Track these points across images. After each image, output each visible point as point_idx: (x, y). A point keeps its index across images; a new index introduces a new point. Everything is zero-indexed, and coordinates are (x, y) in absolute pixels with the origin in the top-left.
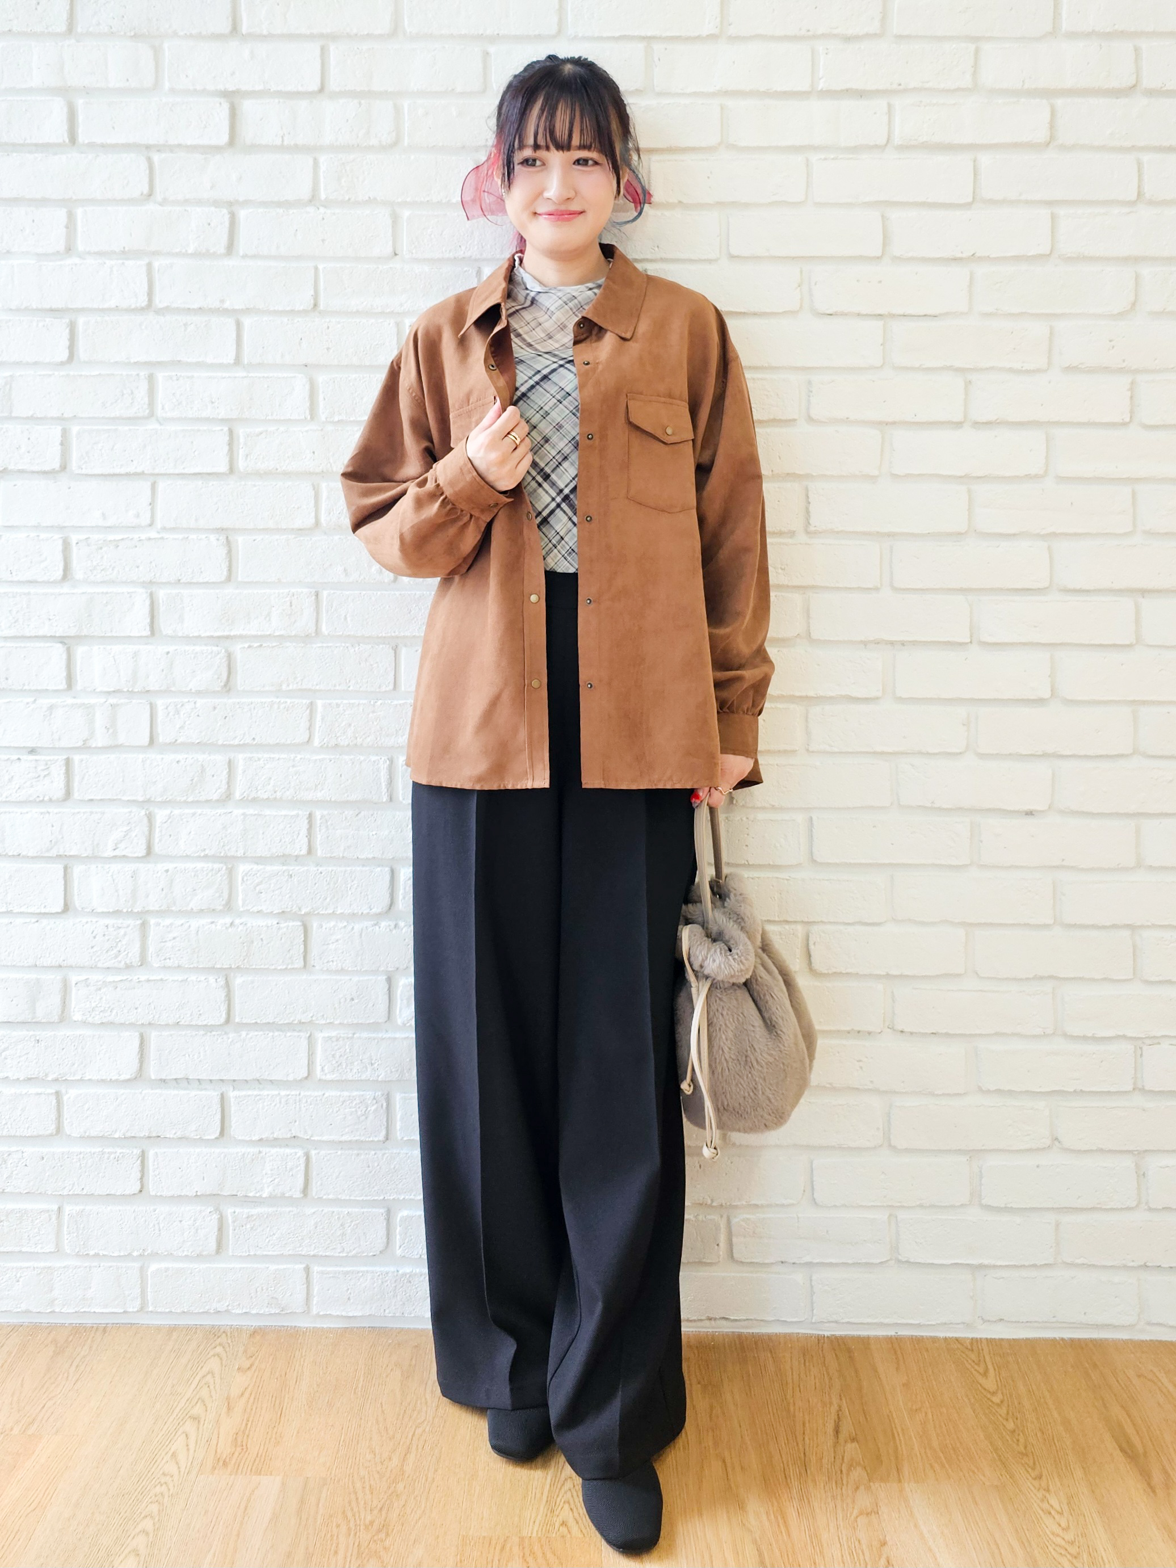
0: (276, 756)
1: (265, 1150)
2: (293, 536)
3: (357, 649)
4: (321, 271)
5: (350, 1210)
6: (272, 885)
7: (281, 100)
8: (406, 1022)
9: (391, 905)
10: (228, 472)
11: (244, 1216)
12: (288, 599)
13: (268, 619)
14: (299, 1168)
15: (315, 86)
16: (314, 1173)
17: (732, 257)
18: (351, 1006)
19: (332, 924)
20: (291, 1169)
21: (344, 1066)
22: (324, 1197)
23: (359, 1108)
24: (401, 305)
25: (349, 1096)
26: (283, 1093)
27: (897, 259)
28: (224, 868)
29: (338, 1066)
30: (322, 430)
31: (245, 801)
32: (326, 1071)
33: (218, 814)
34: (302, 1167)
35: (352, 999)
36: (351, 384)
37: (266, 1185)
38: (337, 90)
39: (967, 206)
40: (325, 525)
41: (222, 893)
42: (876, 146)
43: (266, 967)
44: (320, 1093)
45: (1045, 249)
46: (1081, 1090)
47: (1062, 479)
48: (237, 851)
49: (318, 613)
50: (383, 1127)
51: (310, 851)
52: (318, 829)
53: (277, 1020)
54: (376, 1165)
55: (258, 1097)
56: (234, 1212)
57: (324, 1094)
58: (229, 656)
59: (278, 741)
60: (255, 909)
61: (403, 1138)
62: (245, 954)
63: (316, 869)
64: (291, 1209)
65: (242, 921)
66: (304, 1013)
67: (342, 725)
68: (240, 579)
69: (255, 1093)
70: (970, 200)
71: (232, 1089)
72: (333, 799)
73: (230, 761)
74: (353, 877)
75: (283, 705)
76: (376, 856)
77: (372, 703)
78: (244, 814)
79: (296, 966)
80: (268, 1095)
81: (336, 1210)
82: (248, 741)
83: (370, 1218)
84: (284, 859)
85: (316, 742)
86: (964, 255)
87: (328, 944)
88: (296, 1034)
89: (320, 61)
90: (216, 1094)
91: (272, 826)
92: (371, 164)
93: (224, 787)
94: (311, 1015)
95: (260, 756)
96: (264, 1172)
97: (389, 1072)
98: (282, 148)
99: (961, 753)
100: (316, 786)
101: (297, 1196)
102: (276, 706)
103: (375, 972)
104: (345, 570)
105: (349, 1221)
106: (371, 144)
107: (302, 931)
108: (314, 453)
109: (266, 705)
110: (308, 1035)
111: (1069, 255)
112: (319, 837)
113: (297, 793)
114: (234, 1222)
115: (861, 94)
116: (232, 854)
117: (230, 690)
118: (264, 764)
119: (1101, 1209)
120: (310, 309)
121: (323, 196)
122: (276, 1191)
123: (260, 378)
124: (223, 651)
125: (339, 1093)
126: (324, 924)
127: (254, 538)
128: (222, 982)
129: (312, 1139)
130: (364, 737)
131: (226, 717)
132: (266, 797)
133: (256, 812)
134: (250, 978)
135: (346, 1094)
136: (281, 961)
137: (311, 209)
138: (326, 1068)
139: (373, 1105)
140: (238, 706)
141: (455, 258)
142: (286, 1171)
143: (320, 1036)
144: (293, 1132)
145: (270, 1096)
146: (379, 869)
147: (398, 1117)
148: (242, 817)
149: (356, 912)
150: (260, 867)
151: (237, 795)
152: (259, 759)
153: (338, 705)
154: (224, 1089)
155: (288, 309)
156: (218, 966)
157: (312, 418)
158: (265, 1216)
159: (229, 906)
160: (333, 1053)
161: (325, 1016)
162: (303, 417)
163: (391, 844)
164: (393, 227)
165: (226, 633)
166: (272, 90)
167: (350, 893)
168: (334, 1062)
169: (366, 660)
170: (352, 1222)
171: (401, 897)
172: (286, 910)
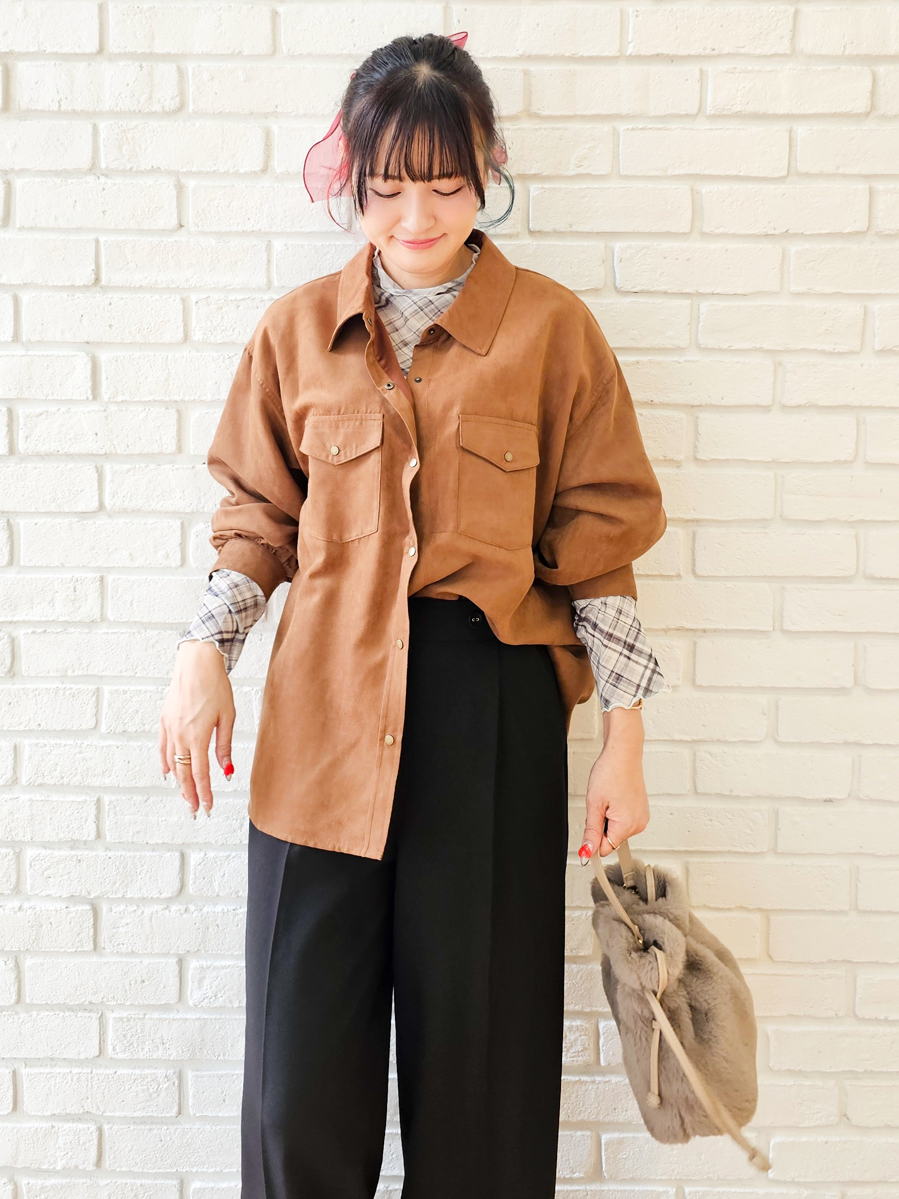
0: (63, 742)
1: (57, 1125)
2: (76, 520)
3: (143, 635)
4: (102, 244)
5: (143, 1182)
6: (61, 870)
7: (57, 63)
8: (197, 1004)
9: (181, 889)
10: (7, 454)
11: (38, 1188)
12: (71, 584)
13: (51, 604)
14: (92, 1143)
15: (93, 48)
16: (107, 1147)
17: (531, 233)
18: (142, 988)
19: (122, 907)
20: (84, 1143)
21: (135, 1046)
22: (117, 1170)
23: (151, 1085)
24: (187, 281)
25: (141, 1075)
26: (75, 1071)
27: (704, 235)
28: (11, 853)
29: (130, 1046)
30: (105, 410)
31: (32, 787)
32: (118, 1051)
33: (4, 800)
34: (95, 1141)
35: (143, 981)
36: (135, 363)
37: (59, 1159)
38: (117, 52)
39: (781, 179)
40: (109, 509)
41: (10, 877)
42: (687, 116)
43: (55, 950)
44: (112, 1071)
45: (862, 226)
46: (871, 1071)
47: (870, 465)
48: (24, 836)
49: (103, 598)
50: (175, 1104)
51: (99, 835)
52: (106, 816)
53: (67, 1001)
54: (169, 1139)
55: (49, 1075)
56: (29, 1184)
57: (116, 1072)
58: (13, 641)
59: (64, 728)
60: (44, 893)
61: (195, 1114)
62: (34, 938)
63: (104, 854)
64: (84, 1180)
65: (32, 904)
66: (95, 994)
67: (129, 712)
68: (22, 564)
69: (47, 1070)
70: (784, 173)
71: (24, 1065)
72: (121, 786)
73: (15, 747)
74: (143, 862)
75: (69, 691)
76: (165, 842)
77: (160, 690)
78: (31, 800)
79: (85, 949)
80: (59, 1073)
81: (129, 1181)
82: (34, 726)
83: (163, 1189)
84: (73, 844)
85: (103, 728)
86: (777, 232)
87: (118, 927)
88: (87, 1014)
89: (98, 21)
90: (8, 1071)
91: (59, 812)
92: (154, 132)
93: (10, 773)
94: (102, 996)
95: (46, 742)
96: (57, 1146)
97: (180, 1051)
98: (59, 114)
99: (760, 741)
100: (103, 772)
101: (90, 1169)
102: (61, 692)
103: (166, 955)
104: (130, 555)
105: (142, 1192)
106: (154, 110)
107: (92, 915)
108: (96, 434)
109: (51, 692)
110: (99, 1016)
111: (887, 232)
112: (108, 823)
113: (85, 779)
114: (28, 1192)
115: (672, 59)
116: (20, 839)
117: (14, 675)
118: (51, 750)
119: (886, 1182)
120: (90, 284)
121: (103, 165)
122: (69, 1164)
123: (39, 356)
124: (6, 636)
125: (131, 1072)
126: (113, 908)
127: (36, 521)
128: (11, 964)
129: (105, 1114)
130: (152, 723)
131: (10, 703)
132: (52, 783)
133: (43, 798)
134: (39, 961)
135: (137, 1072)
136: (71, 944)
137: (90, 179)
138: (117, 1047)
139: (165, 1083)
140: (22, 693)
141: (243, 231)
142: (79, 1145)
143: (110, 1016)
144: (85, 1108)
145: (62, 1074)
146: (168, 854)
147: (190, 1094)
148: (29, 803)
149: (145, 896)
150: (49, 852)
151: (24, 780)
152: (45, 745)
153: (125, 692)
154: (16, 1066)
155: (68, 284)
156: (7, 949)
157: (95, 398)
158: (59, 1187)
159: (17, 889)
160: (124, 1033)
161: (116, 997)
162: (85, 398)
163: (180, 829)
164: (177, 198)
165: (9, 619)
166: (47, 52)
167: (140, 878)
168: (125, 1042)
169: (153, 646)
170: (145, 1193)
171: (191, 882)
172: (74, 894)
